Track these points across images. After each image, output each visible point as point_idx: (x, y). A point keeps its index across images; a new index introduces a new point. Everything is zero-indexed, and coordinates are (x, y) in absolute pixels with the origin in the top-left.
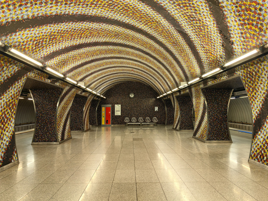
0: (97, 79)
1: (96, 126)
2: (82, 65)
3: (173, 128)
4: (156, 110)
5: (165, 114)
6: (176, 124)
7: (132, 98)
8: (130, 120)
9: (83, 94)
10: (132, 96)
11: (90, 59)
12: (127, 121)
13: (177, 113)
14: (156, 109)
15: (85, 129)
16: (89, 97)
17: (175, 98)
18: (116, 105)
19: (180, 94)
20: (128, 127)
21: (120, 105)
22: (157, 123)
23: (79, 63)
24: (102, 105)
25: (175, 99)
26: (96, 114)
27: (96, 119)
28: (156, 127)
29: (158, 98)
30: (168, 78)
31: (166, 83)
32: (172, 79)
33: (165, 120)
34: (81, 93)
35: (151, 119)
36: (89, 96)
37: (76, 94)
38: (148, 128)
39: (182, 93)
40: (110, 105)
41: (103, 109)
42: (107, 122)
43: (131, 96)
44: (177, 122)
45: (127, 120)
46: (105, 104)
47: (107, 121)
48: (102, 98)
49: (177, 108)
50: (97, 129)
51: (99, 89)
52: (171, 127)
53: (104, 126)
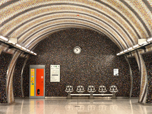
0: (27, 29)
1: (22, 98)
2: (14, 17)
3: (139, 102)
4: (115, 74)
5: (130, 80)
6: (142, 96)
7: (77, 55)
8: (75, 89)
9: (9, 50)
10: (77, 51)
11: (24, 10)
12: (69, 91)
13: (144, 79)
14: (116, 72)
15: (9, 101)
16: (15, 55)
17: (140, 56)
18: (52, 66)
19: (145, 51)
20: (70, 100)
21: (58, 66)
22: (117, 95)
23: (12, 15)
24: (31, 66)
25: (141, 58)
26: (22, 79)
27: (22, 87)
28: (114, 101)
29: (118, 54)
30: (128, 29)
31: (126, 35)
32: (133, 30)
33: (129, 91)
34: (7, 50)
35: (108, 88)
36: (15, 53)
37: (2, 52)
38: (103, 103)
39: (147, 50)
40: (43, 66)
41: (33, 72)
42: (38, 92)
43: (75, 51)
44: (143, 93)
45: (69, 89)
46: (35, 64)
47: (38, 90)
48: (32, 55)
49: (144, 72)
50: (23, 102)
51: (28, 42)
52: (136, 101)
53: (33, 98)
